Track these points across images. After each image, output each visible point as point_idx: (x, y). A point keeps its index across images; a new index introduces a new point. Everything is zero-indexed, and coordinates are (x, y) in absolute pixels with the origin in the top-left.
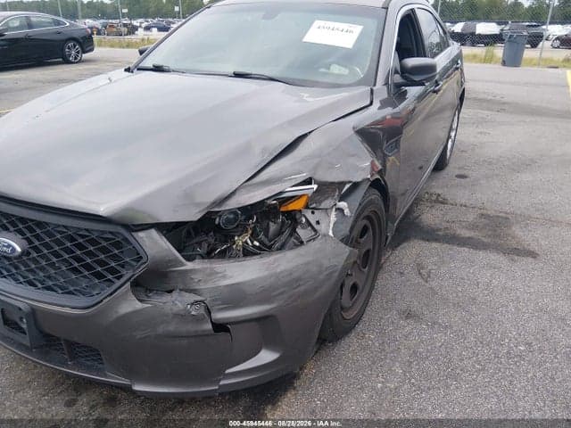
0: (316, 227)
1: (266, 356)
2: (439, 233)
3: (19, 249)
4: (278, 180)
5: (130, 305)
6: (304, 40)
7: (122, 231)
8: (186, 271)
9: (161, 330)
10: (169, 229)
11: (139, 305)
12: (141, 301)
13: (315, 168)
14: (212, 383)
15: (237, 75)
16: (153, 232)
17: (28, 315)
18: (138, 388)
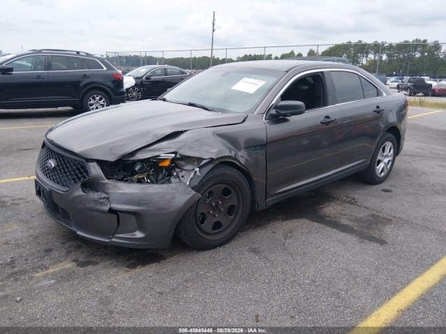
0: (181, 178)
1: (139, 235)
2: (327, 219)
3: (53, 166)
4: (158, 150)
5: (79, 192)
6: (233, 88)
7: (84, 161)
8: (105, 183)
9: (87, 205)
10: (101, 163)
11: (82, 193)
12: (84, 192)
13: (181, 147)
14: (108, 238)
15: (191, 105)
16: (95, 164)
17: (48, 192)
18: (79, 233)
